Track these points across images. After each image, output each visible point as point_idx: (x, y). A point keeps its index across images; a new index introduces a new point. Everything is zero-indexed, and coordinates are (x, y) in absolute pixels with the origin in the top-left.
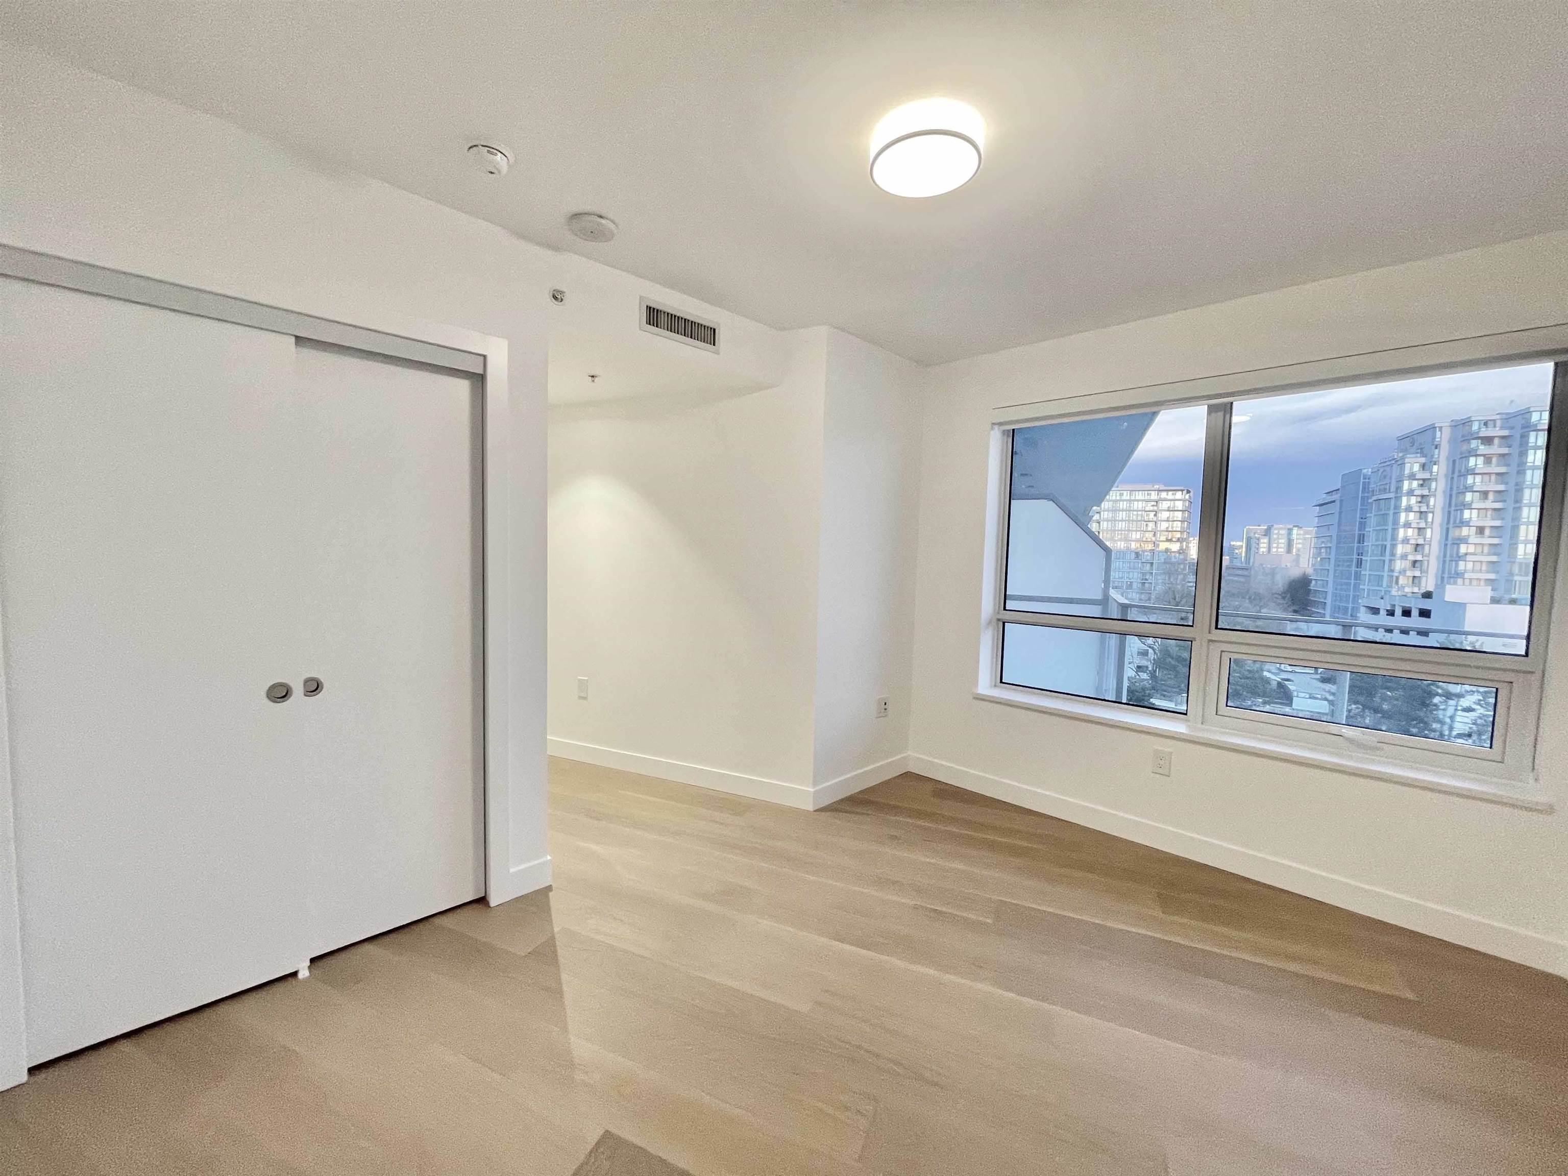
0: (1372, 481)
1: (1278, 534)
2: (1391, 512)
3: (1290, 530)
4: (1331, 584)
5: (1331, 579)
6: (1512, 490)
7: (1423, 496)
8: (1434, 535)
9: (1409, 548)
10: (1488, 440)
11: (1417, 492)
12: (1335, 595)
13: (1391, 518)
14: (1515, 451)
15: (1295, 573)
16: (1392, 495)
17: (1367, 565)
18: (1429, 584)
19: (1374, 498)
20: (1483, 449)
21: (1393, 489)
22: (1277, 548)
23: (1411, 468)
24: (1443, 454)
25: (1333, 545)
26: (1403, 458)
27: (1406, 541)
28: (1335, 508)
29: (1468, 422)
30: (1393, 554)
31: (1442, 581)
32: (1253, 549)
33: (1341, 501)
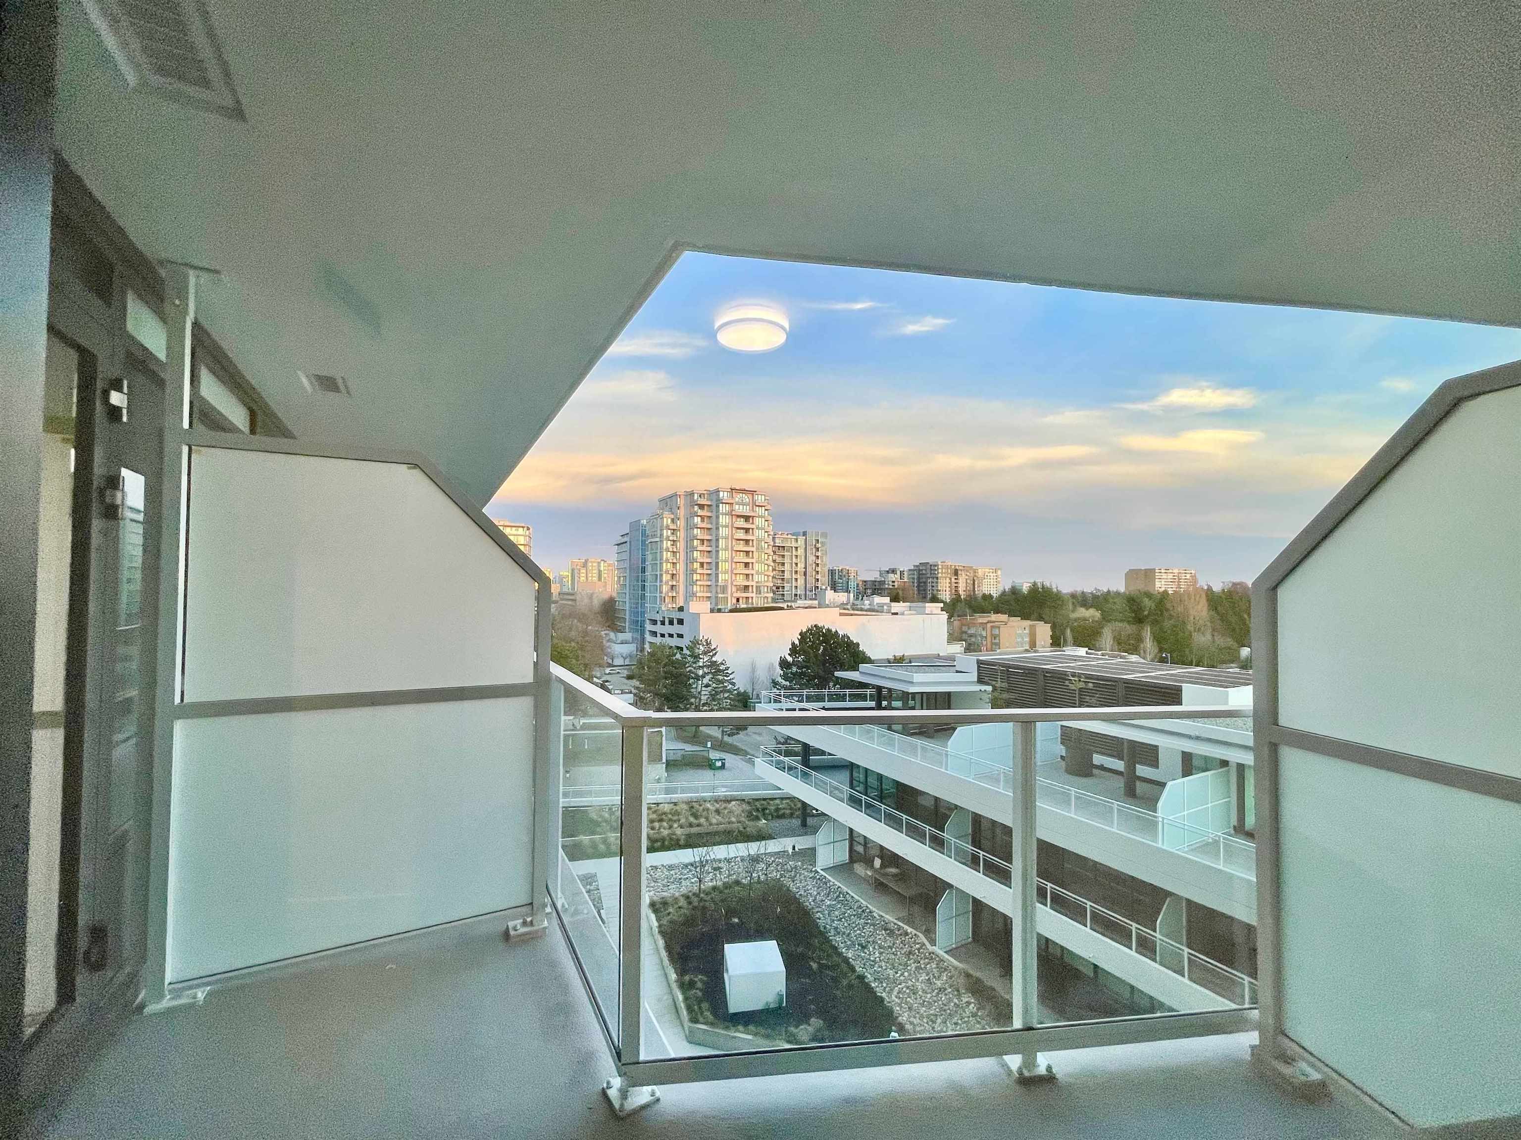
0: (647, 529)
1: (592, 566)
2: (659, 551)
3: (599, 563)
4: (628, 605)
5: (627, 600)
6: (714, 539)
7: (674, 541)
8: (681, 567)
9: (669, 577)
10: (701, 507)
11: (671, 538)
12: (631, 611)
13: (658, 554)
14: (713, 515)
15: (606, 596)
16: (658, 539)
17: (648, 589)
18: (680, 602)
19: (649, 541)
20: (700, 512)
21: (659, 535)
22: (592, 577)
23: (667, 522)
24: (682, 513)
25: (627, 575)
26: (662, 514)
27: (667, 572)
28: (626, 547)
29: (692, 494)
30: (661, 581)
31: (686, 601)
32: (576, 578)
33: (630, 542)
